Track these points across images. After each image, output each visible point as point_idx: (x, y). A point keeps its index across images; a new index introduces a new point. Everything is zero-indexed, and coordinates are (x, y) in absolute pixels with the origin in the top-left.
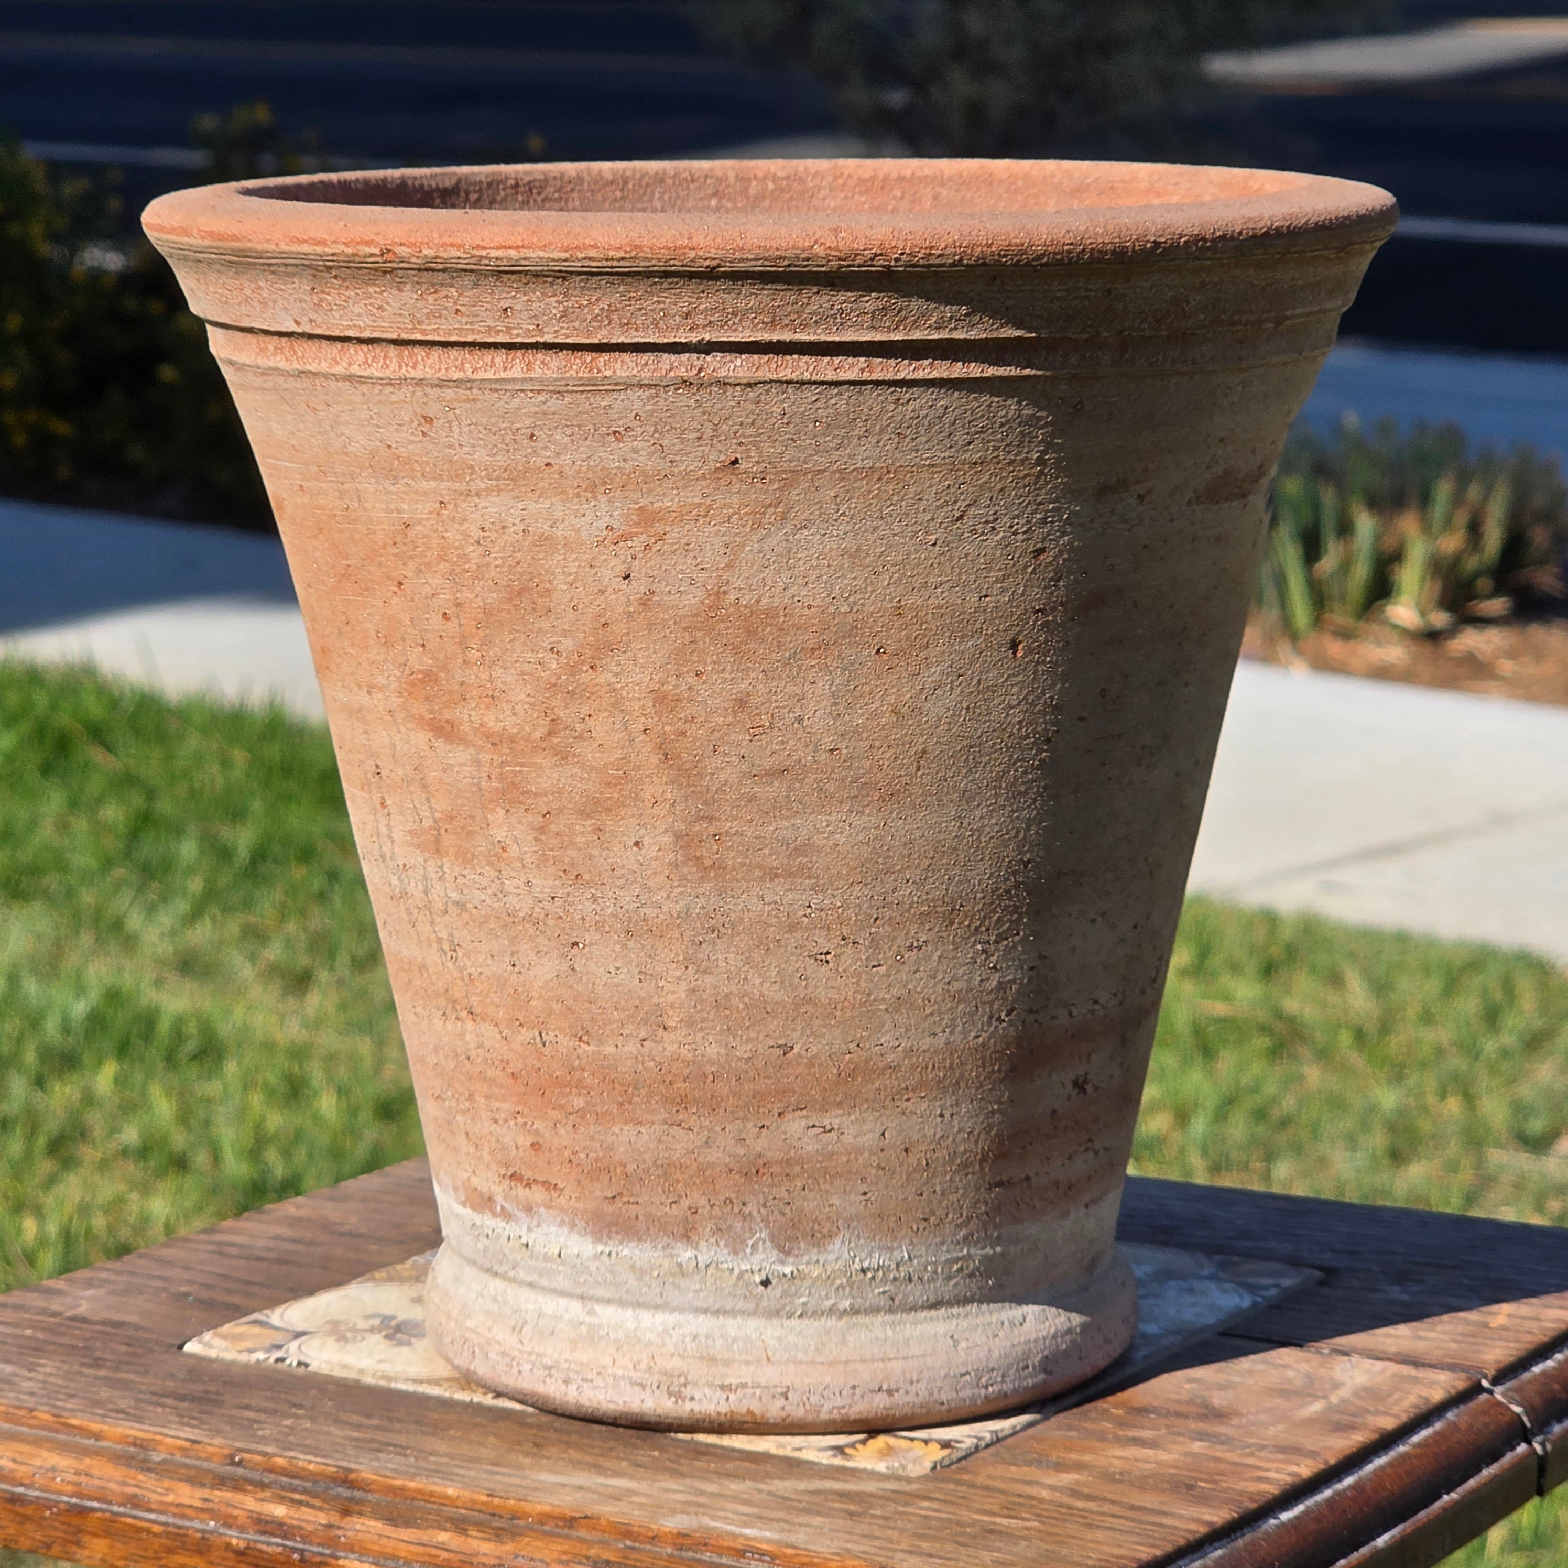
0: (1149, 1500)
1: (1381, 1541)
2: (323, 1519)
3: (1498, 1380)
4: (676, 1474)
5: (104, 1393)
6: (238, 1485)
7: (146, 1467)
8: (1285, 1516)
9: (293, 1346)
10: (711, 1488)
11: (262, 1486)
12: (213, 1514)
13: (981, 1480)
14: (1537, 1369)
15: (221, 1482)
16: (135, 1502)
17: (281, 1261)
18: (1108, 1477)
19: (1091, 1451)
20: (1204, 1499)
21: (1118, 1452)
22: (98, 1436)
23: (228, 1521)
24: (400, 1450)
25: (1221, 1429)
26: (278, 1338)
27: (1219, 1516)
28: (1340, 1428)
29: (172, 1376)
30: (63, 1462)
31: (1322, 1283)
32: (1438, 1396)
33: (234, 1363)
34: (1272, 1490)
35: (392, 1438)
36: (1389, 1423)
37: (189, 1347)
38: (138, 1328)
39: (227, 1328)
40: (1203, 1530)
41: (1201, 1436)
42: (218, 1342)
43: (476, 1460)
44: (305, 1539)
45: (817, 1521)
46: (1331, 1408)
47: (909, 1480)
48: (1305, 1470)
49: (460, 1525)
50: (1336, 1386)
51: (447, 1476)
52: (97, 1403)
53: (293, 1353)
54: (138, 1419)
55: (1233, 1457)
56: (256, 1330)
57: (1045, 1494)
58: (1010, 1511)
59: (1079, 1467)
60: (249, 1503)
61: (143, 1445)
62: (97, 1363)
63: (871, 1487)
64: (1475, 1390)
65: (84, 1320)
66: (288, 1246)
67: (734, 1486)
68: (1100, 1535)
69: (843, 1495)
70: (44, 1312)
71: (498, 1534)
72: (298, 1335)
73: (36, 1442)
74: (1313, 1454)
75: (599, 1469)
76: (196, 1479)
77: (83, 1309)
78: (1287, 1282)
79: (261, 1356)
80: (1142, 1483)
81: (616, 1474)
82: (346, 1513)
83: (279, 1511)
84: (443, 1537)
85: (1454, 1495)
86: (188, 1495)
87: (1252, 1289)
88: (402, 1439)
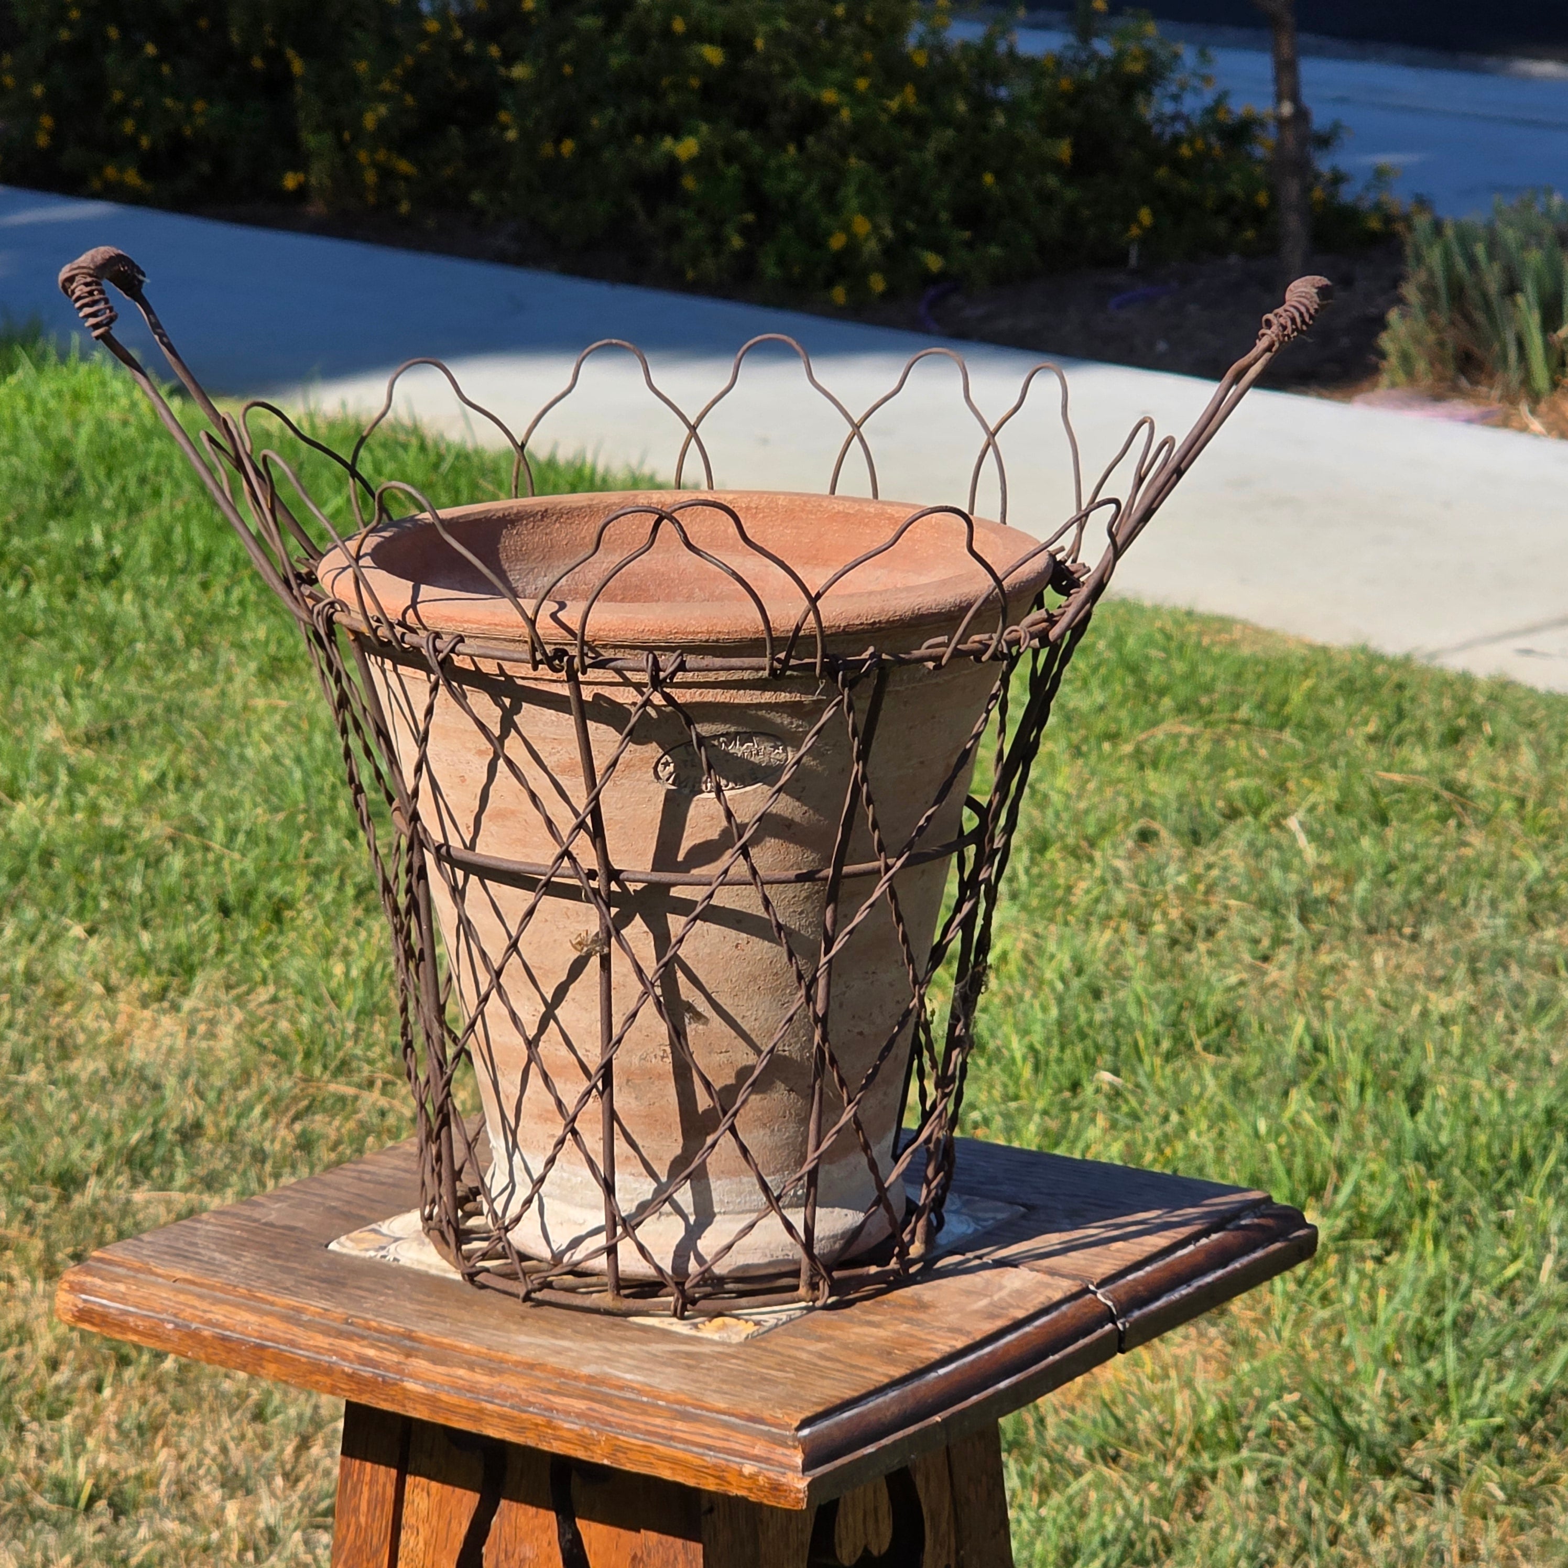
0: (862, 1362)
1: (1002, 1385)
2: (395, 1358)
3: (1099, 1286)
4: (597, 1338)
5: (278, 1276)
6: (349, 1337)
7: (298, 1323)
8: (942, 1371)
9: (392, 1247)
10: (615, 1348)
11: (363, 1338)
12: (336, 1353)
13: (771, 1346)
14: (1130, 1277)
15: (340, 1334)
16: (292, 1343)
17: (393, 1185)
18: (845, 1346)
19: (841, 1329)
20: (893, 1362)
21: (857, 1330)
22: (272, 1304)
23: (344, 1357)
24: (443, 1318)
25: (922, 1316)
26: (383, 1241)
27: (898, 1372)
28: (992, 1316)
29: (319, 1265)
30: (252, 1318)
31: (1024, 1217)
32: (1057, 1296)
33: (356, 1258)
34: (936, 1356)
35: (440, 1310)
36: (1020, 1314)
37: (333, 1246)
38: (303, 1231)
39: (355, 1234)
40: (886, 1380)
41: (909, 1321)
42: (349, 1244)
43: (486, 1326)
44: (387, 1369)
45: (669, 1370)
46: (991, 1304)
47: (729, 1345)
48: (960, 1344)
49: (471, 1366)
50: (1001, 1288)
51: (467, 1336)
52: (273, 1283)
53: (392, 1252)
54: (296, 1294)
55: (922, 1335)
56: (372, 1236)
57: (804, 1356)
58: (781, 1367)
59: (830, 1339)
60: (355, 1347)
61: (299, 1310)
62: (276, 1256)
63: (706, 1349)
64: (1086, 1291)
65: (271, 1225)
66: (401, 1174)
67: (629, 1347)
68: (826, 1383)
69: (688, 1355)
70: (249, 1218)
71: (491, 1372)
72: (397, 1240)
73: (237, 1306)
74: (968, 1333)
75: (554, 1335)
76: (327, 1331)
77: (272, 1217)
78: (1000, 1216)
79: (372, 1253)
80: (861, 1351)
81: (563, 1337)
82: (408, 1356)
83: (371, 1353)
84: (461, 1372)
85: (1057, 1357)
86: (322, 1341)
87: (977, 1220)
88: (445, 1311)
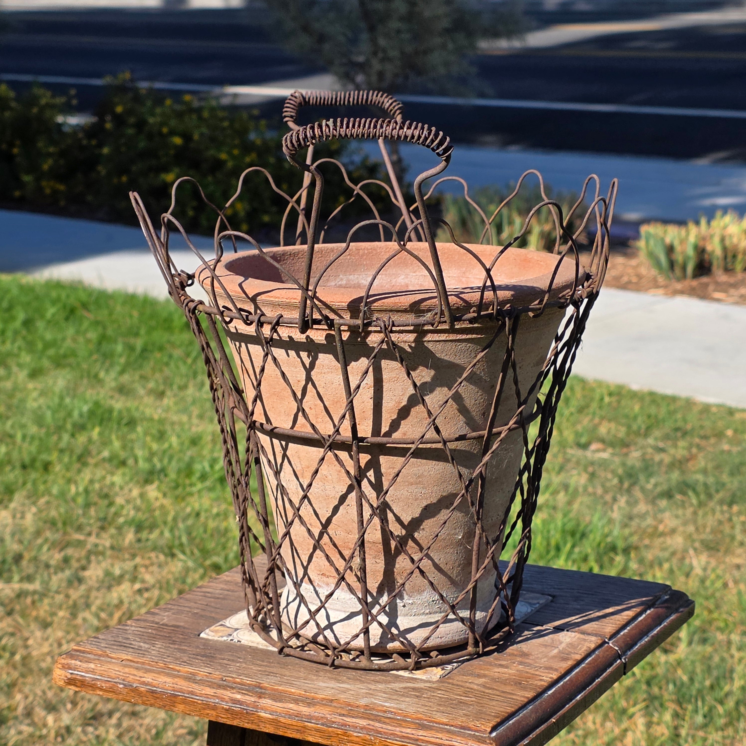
0: (508, 689)
1: (578, 698)
2: (253, 699)
3: (610, 639)
4: (362, 682)
5: (178, 655)
6: (225, 687)
7: (195, 681)
8: (550, 692)
9: (235, 634)
10: (373, 687)
11: (233, 688)
12: (218, 697)
13: (455, 682)
14: (622, 633)
15: (220, 687)
16: (192, 693)
17: (224, 599)
18: (494, 680)
19: (488, 670)
20: (524, 688)
21: (496, 670)
22: (179, 671)
23: (223, 700)
24: (275, 674)
25: (527, 661)
26: (230, 631)
27: (530, 694)
28: (565, 659)
29: (198, 647)
30: (168, 680)
31: (552, 601)
32: (593, 646)
33: (217, 641)
34: (546, 684)
35: (272, 670)
36: (579, 657)
37: (202, 635)
38: (184, 628)
39: (212, 628)
40: (526, 700)
41: (521, 663)
42: (211, 633)
43: (298, 678)
44: (247, 706)
45: (408, 699)
46: (560, 652)
47: (433, 683)
48: (555, 676)
49: (296, 701)
50: (561, 643)
51: (291, 685)
52: (177, 659)
53: (236, 637)
54: (191, 665)
55: (532, 671)
56: (222, 628)
57: (475, 687)
58: (466, 694)
59: (485, 676)
60: (228, 694)
61: (193, 674)
62: (174, 643)
63: (422, 685)
64: (604, 643)
65: (166, 625)
66: (226, 592)
67: (380, 686)
68: (494, 703)
69: (414, 689)
70: (153, 622)
71: (309, 704)
72: (237, 629)
73: (159, 673)
74: (556, 670)
75: (338, 681)
76: (212, 685)
77: (165, 621)
78: (541, 602)
79: (225, 638)
80: (505, 682)
81: (343, 682)
82: (260, 697)
83: (238, 697)
84: (291, 706)
85: (599, 680)
86: (209, 691)
87: (530, 604)
88: (275, 670)
